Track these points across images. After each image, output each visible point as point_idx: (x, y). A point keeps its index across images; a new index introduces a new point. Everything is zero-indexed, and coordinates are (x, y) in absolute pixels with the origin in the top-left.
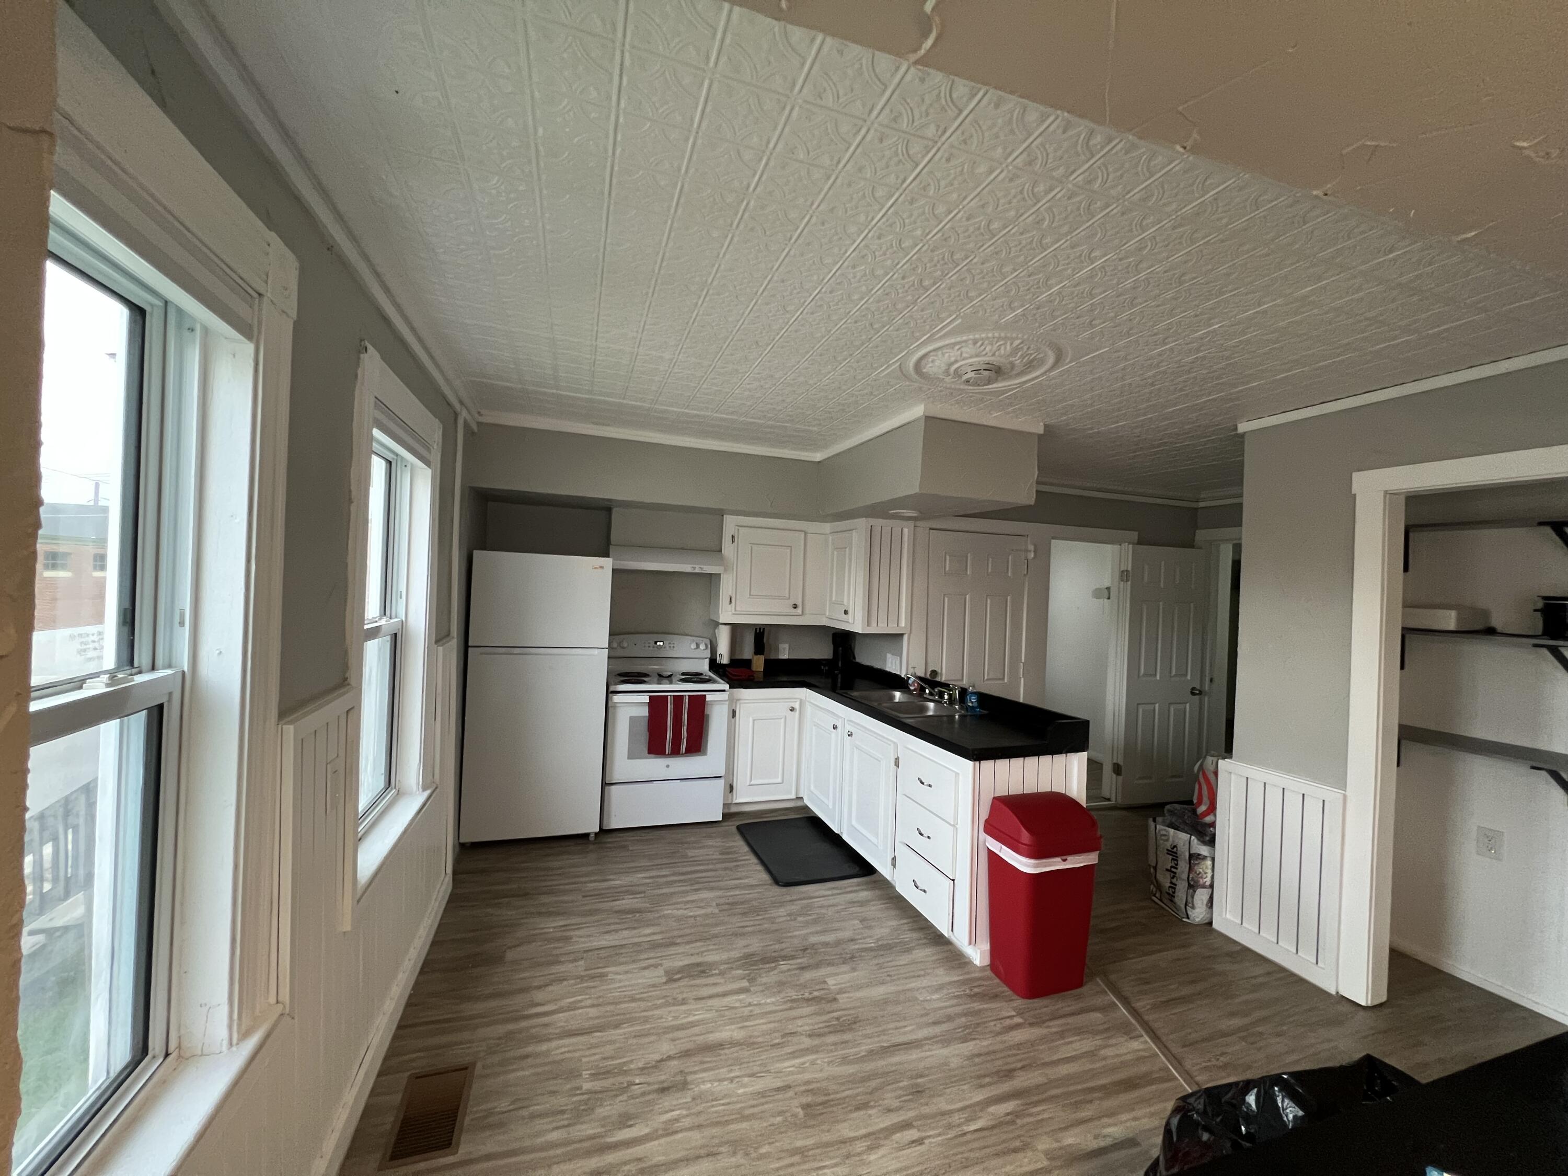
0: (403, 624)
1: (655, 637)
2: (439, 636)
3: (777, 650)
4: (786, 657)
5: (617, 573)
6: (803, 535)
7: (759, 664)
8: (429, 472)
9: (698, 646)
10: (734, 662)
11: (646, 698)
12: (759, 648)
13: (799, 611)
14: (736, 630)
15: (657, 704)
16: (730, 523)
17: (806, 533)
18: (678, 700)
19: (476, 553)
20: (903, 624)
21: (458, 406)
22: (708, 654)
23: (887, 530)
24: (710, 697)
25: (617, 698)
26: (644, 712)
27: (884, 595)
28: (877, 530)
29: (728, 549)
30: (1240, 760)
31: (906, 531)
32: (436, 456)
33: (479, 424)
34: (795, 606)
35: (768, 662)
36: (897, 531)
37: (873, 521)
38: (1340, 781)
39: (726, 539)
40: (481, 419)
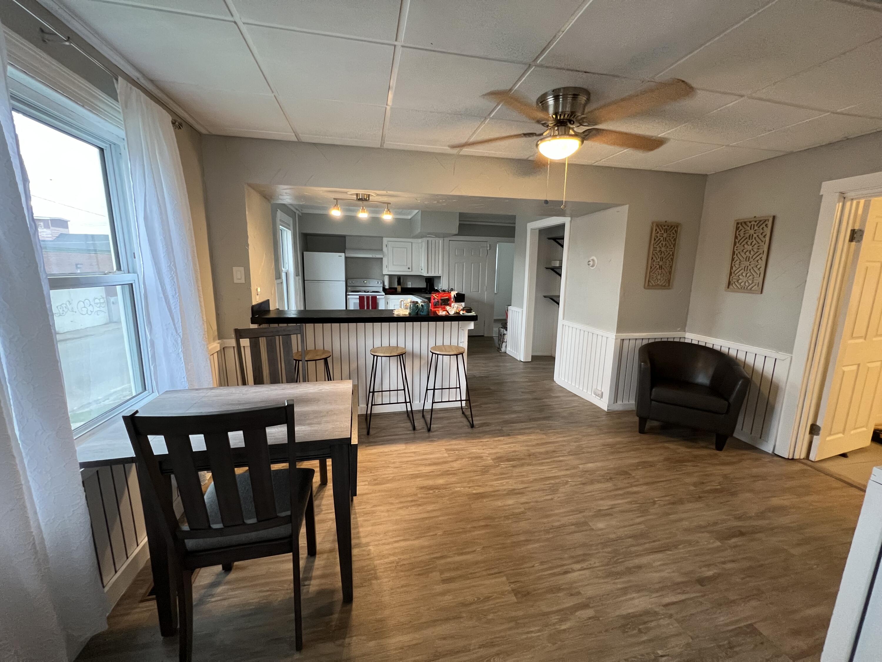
0: (288, 270)
1: (364, 280)
2: (297, 274)
3: (407, 284)
4: (410, 287)
5: (346, 258)
6: (411, 244)
7: (399, 289)
8: (290, 232)
9: (378, 282)
10: (390, 288)
11: (358, 297)
12: (399, 283)
13: (410, 270)
14: (391, 277)
15: (361, 298)
16: (385, 240)
17: (412, 243)
18: (368, 298)
19: (305, 253)
20: (440, 273)
21: (295, 210)
22: (382, 285)
23: (434, 242)
24: (378, 297)
25: (348, 297)
26: (358, 301)
27: (433, 264)
28: (430, 242)
29: (385, 249)
30: (513, 306)
31: (440, 241)
32: (292, 227)
33: (302, 213)
34: (409, 268)
35: (402, 288)
36: (437, 241)
37: (428, 239)
38: (522, 308)
39: (384, 246)
40: (303, 212)
